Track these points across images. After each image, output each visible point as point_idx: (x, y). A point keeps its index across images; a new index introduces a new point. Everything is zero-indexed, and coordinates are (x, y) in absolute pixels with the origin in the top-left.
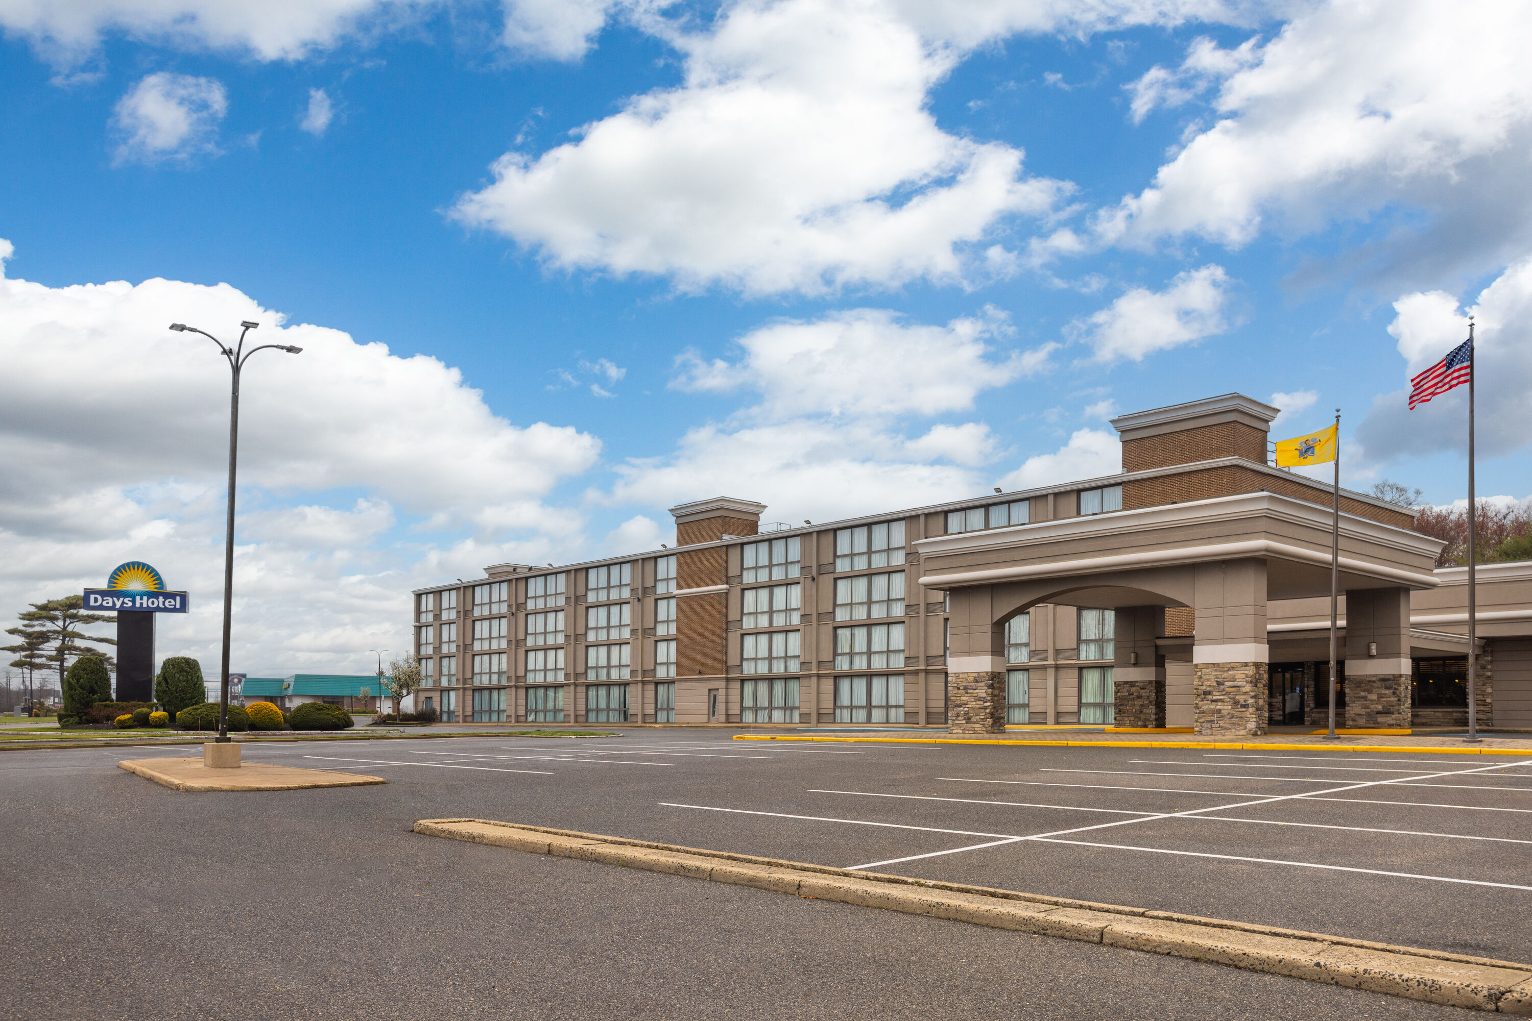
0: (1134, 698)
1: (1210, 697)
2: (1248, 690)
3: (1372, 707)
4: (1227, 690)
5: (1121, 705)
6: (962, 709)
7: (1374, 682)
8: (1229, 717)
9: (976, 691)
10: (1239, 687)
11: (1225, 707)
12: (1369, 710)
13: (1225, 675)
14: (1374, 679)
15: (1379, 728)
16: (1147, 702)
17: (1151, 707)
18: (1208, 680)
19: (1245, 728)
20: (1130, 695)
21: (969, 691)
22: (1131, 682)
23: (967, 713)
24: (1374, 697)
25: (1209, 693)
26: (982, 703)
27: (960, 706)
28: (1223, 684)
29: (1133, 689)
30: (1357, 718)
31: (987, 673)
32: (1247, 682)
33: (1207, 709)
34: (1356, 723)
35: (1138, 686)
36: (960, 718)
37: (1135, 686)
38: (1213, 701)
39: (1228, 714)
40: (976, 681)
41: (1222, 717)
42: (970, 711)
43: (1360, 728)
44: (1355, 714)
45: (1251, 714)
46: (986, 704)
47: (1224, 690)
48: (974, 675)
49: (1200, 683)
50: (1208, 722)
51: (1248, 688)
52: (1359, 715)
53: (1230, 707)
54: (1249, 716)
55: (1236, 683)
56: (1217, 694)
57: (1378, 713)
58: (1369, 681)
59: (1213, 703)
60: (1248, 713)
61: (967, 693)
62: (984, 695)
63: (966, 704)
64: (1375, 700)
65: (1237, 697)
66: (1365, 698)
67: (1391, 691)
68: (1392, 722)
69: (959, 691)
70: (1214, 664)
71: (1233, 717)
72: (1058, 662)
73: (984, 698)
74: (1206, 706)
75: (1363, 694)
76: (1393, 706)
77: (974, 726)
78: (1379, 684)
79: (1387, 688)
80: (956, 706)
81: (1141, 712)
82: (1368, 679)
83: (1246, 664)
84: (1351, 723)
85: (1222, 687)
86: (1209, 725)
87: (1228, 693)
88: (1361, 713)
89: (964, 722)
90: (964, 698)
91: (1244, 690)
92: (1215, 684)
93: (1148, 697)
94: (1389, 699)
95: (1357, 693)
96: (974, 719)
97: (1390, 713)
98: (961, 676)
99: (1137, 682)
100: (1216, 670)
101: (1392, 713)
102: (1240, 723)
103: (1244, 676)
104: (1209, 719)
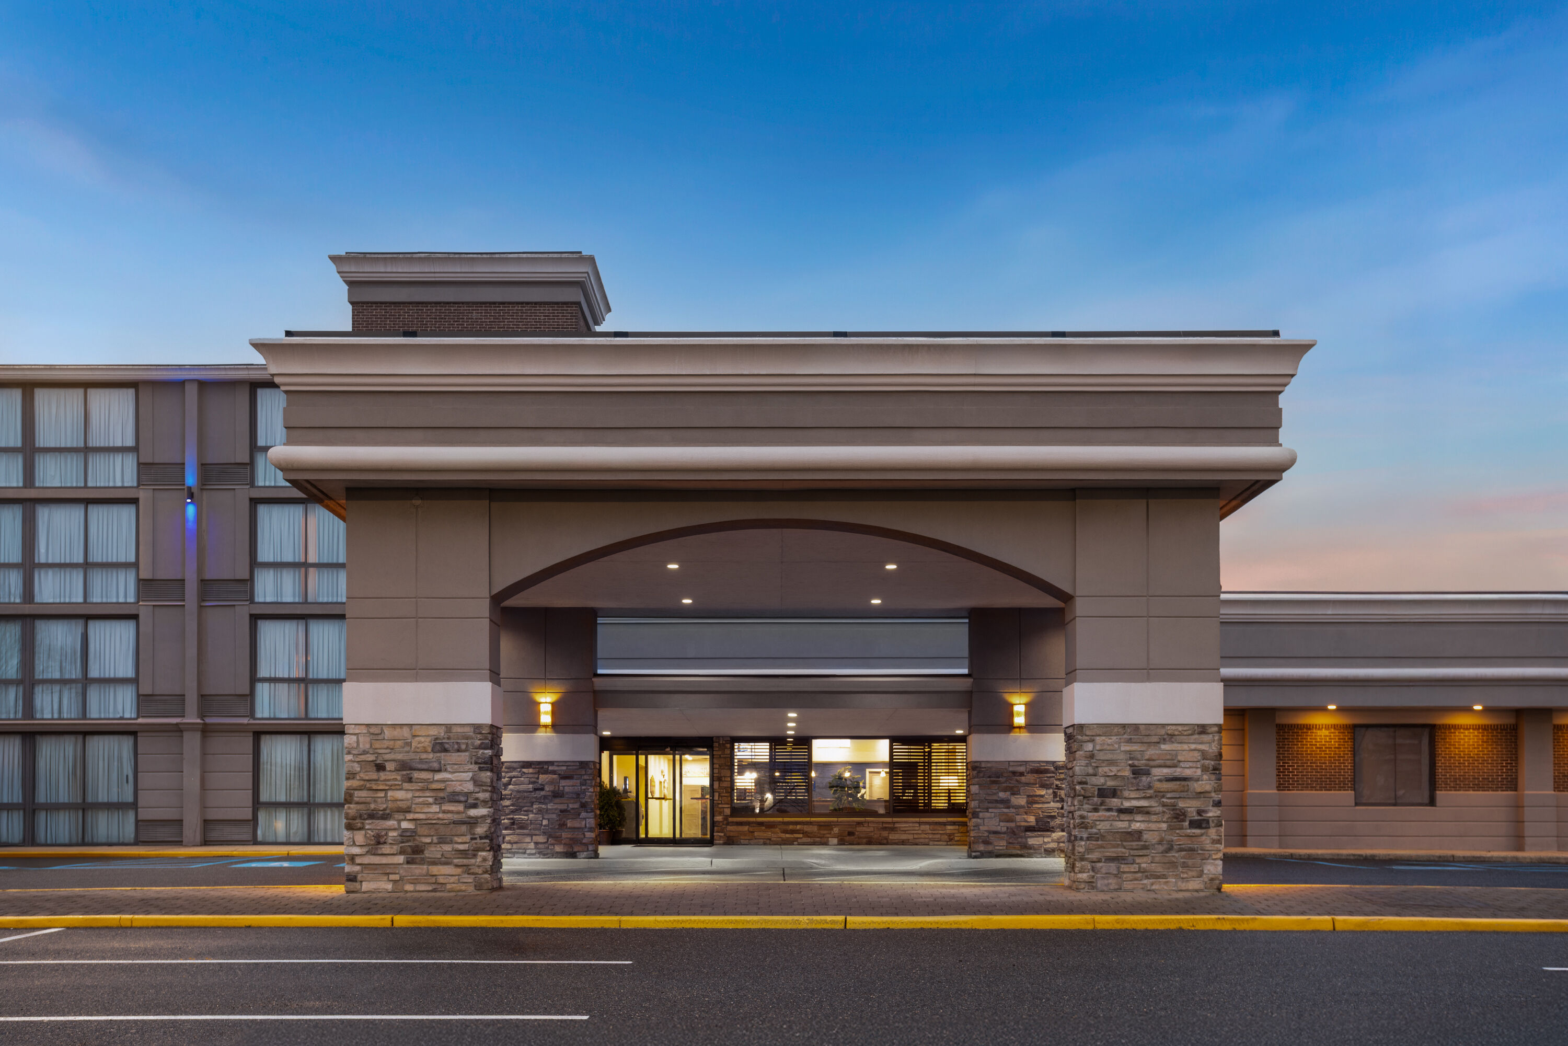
0: (545, 797)
1: (1115, 802)
2: (1208, 788)
3: (1018, 818)
4: (1158, 785)
5: (513, 812)
6: (391, 823)
7: (1022, 774)
8: (1161, 848)
9: (438, 776)
10: (1185, 779)
11: (1153, 826)
12: (1012, 825)
13: (1151, 752)
14: (1022, 769)
15: (1030, 856)
16: (576, 806)
17: (583, 815)
18: (1111, 763)
19: (1201, 874)
20: (535, 790)
21: (416, 775)
22: (539, 763)
23: (406, 836)
24: (1021, 801)
25: (1114, 793)
26: (461, 807)
27: (385, 817)
28: (1148, 773)
29: (543, 778)
30: (992, 837)
31: (477, 728)
32: (1205, 769)
33: (1109, 832)
34: (990, 848)
35: (554, 772)
36: (386, 849)
37: (547, 772)
38: (1121, 811)
39: (1160, 842)
40: (440, 746)
41: (1145, 847)
42: (422, 830)
43: (998, 856)
44: (989, 832)
45: (1214, 842)
46: (473, 812)
47: (1150, 787)
48: (433, 732)
49: (1091, 771)
50: (1110, 859)
51: (1206, 783)
52: (995, 833)
53: (1164, 826)
54: (1208, 847)
55: (1177, 772)
56: (1133, 795)
57: (1029, 829)
58: (1014, 773)
59: (1123, 817)
60: (1206, 841)
61: (410, 780)
62: (469, 787)
63: (408, 810)
64: (1022, 807)
65: (1181, 804)
66: (1006, 803)
67: (1051, 791)
68: (1053, 845)
69: (383, 775)
70: (1124, 726)
71: (1170, 849)
72: (209, 720)
73: (467, 794)
74: (1104, 822)
75: (1002, 795)
76: (1053, 817)
77: (435, 870)
78: (1030, 778)
79: (1044, 786)
80: (372, 816)
81: (562, 825)
82: (1011, 769)
83: (1202, 729)
84: (982, 847)
85: (1145, 780)
86: (1112, 867)
87: (1159, 794)
88: (999, 829)
89: (401, 859)
90: (400, 795)
91: (1197, 787)
92: (1127, 773)
93: (578, 795)
94: (1046, 805)
95: (995, 794)
96: (433, 852)
97: (1048, 831)
98: (388, 733)
99: (551, 763)
100: (1130, 741)
101: (1051, 830)
102: (1190, 862)
103: (1197, 755)
104: (1111, 852)
